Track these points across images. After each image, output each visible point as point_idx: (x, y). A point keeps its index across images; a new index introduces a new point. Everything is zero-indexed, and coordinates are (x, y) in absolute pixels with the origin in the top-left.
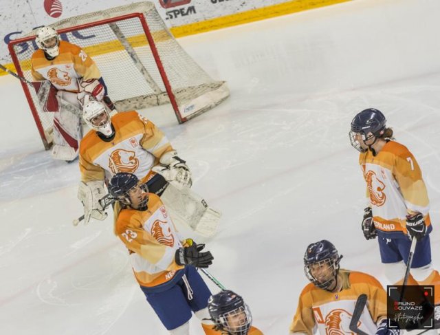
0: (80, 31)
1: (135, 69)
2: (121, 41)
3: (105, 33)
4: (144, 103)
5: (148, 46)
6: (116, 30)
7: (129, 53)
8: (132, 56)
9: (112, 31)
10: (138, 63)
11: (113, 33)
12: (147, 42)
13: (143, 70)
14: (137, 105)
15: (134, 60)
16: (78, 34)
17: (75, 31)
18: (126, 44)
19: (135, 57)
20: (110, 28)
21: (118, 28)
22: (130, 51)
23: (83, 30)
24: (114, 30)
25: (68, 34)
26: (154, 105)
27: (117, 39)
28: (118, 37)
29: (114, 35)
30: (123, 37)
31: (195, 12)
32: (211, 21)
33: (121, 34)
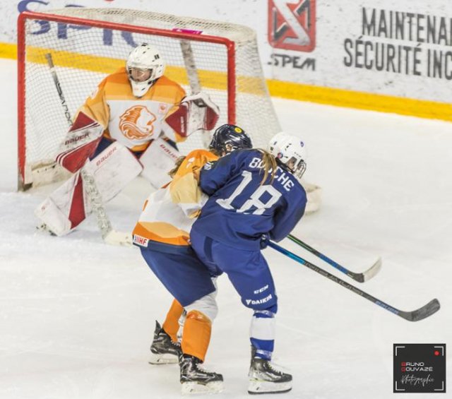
0: (134, 34)
2: (189, 71)
5: (225, 94)
6: (187, 53)
9: (180, 50)
11: (181, 54)
12: (226, 87)
16: (132, 38)
17: (127, 31)
18: (194, 78)
20: (179, 46)
21: (190, 50)
23: (138, 35)
24: (183, 51)
25: (114, 32)
27: (184, 66)
28: (186, 64)
29: (182, 58)
30: (193, 66)
31: (314, 68)
32: (333, 91)
33: (191, 61)
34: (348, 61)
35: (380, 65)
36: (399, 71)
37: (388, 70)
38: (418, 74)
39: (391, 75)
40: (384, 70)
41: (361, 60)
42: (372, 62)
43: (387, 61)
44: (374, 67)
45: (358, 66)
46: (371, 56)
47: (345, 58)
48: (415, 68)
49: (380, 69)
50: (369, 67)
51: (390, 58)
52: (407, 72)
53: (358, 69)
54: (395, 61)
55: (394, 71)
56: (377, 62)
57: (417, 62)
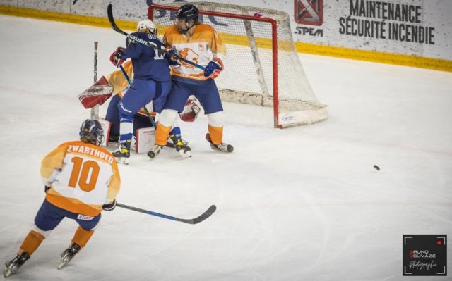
0: (216, 17)
1: (254, 67)
2: (249, 39)
3: (237, 27)
4: (249, 100)
5: (271, 51)
6: (248, 28)
7: (252, 51)
8: (254, 55)
9: (244, 26)
10: (257, 63)
11: (244, 29)
12: (272, 47)
13: (259, 71)
14: (242, 99)
15: (255, 59)
16: (214, 19)
17: (212, 15)
18: (253, 43)
19: (256, 56)
20: (243, 24)
21: (250, 26)
22: (254, 50)
23: (219, 17)
24: (246, 27)
26: (257, 104)
27: (246, 36)
28: (247, 34)
29: (245, 31)
30: (252, 35)
31: (322, 36)
32: (333, 48)
33: (251, 32)
34: (342, 30)
35: (361, 32)
36: (373, 36)
37: (366, 36)
38: (384, 38)
39: (368, 38)
40: (364, 36)
41: (350, 30)
42: (356, 31)
43: (365, 30)
44: (357, 34)
45: (348, 33)
46: (356, 27)
47: (340, 29)
48: (382, 34)
49: (361, 35)
50: (355, 34)
51: (367, 29)
52: (377, 37)
53: (348, 35)
54: (370, 30)
55: (369, 36)
56: (359, 31)
57: (383, 30)
